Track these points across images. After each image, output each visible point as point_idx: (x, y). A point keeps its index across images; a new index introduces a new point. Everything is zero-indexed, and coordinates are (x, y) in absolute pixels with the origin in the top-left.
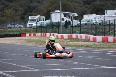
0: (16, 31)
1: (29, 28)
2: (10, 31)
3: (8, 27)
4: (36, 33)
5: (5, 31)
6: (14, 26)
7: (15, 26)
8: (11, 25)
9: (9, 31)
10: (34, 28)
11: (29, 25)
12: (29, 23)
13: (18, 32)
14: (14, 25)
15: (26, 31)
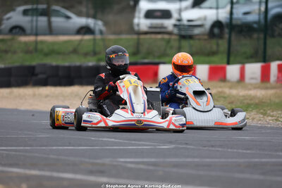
0: (75, 51)
2: (34, 49)
4: (228, 63)
5: (6, 52)
7: (53, 19)
8: (25, 13)
9: (28, 52)
10: (183, 37)
11: (150, 14)
12: (144, 6)
13: (86, 55)
14: (46, 13)
15: (143, 50)
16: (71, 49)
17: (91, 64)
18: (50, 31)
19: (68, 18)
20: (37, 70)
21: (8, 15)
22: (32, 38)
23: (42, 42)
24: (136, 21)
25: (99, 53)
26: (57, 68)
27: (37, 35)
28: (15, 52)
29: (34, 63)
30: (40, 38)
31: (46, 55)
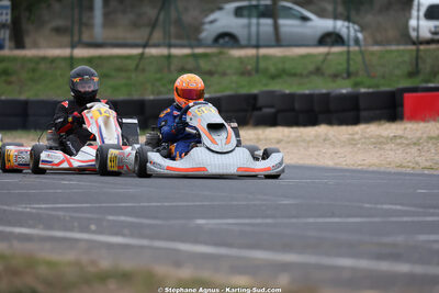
0: (318, 71)
1: (429, 42)
2: (255, 69)
3: (209, 32)
5: (211, 73)
6: (269, 21)
7: (282, 22)
8: (238, 12)
14: (270, 12)
16: (311, 67)
17: (344, 91)
18: (278, 40)
19: (305, 19)
20: (261, 102)
21: (211, 17)
22: (251, 52)
23: (266, 57)
24: (413, 23)
25: (356, 74)
26: (292, 96)
27: (257, 46)
28: (224, 74)
29: (255, 91)
30: (263, 51)
31: (273, 77)
